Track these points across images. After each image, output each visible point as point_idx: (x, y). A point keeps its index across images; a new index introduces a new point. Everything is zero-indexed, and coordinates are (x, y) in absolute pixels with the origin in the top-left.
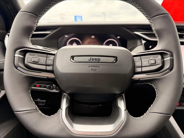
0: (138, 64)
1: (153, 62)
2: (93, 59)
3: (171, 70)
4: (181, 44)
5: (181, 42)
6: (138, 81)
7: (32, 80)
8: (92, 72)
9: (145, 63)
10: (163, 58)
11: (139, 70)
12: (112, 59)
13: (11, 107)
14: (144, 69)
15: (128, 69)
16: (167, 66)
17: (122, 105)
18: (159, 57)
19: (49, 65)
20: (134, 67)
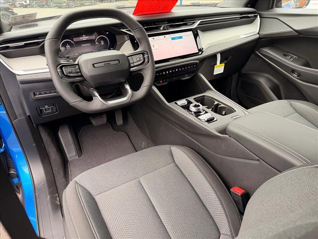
0: (131, 61)
1: (139, 59)
2: (106, 64)
3: (148, 62)
4: (149, 37)
5: (148, 35)
6: (133, 72)
7: (72, 83)
8: (108, 71)
9: (135, 61)
10: (143, 56)
11: (132, 65)
12: (117, 62)
13: (66, 102)
14: (135, 64)
15: (126, 66)
16: (146, 60)
17: (128, 87)
18: (142, 55)
19: (78, 73)
20: (129, 64)
